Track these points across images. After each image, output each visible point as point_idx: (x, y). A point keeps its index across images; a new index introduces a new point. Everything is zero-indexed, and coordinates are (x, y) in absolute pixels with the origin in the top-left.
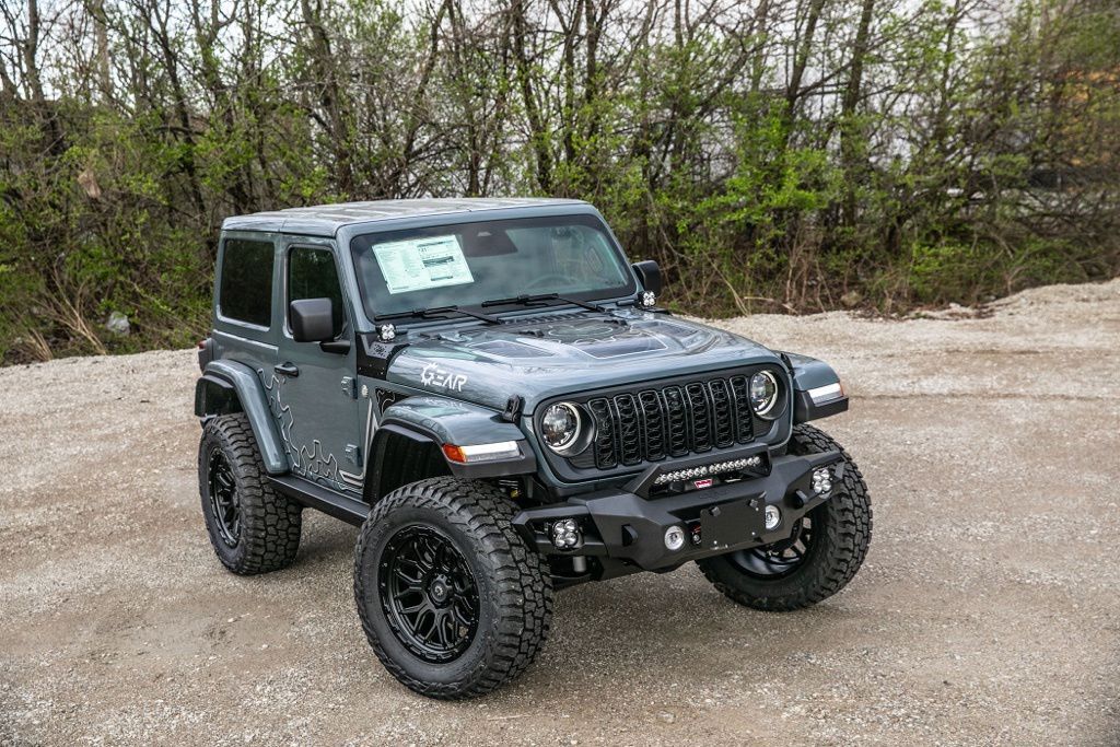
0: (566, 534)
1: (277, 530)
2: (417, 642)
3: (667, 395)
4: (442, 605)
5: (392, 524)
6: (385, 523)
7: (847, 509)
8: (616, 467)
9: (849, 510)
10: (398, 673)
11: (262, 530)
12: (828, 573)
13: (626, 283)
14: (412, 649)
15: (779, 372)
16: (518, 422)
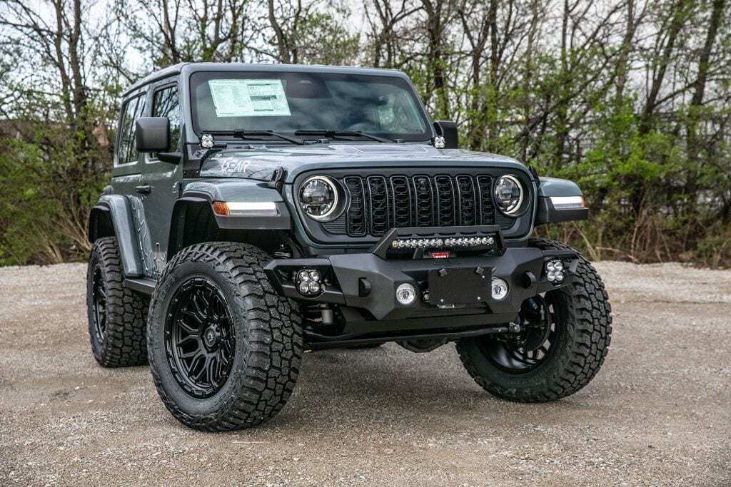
0: (309, 282)
1: (133, 327)
2: (190, 382)
3: (417, 182)
4: (213, 350)
5: (176, 278)
6: (170, 277)
7: (585, 309)
8: (365, 236)
9: (588, 311)
10: (172, 408)
11: (120, 325)
12: (567, 365)
13: (424, 132)
14: (186, 387)
15: (527, 182)
16: (280, 189)
